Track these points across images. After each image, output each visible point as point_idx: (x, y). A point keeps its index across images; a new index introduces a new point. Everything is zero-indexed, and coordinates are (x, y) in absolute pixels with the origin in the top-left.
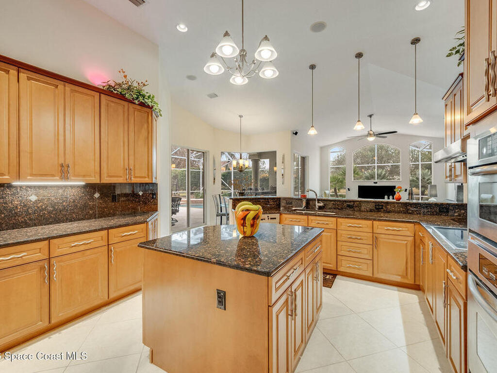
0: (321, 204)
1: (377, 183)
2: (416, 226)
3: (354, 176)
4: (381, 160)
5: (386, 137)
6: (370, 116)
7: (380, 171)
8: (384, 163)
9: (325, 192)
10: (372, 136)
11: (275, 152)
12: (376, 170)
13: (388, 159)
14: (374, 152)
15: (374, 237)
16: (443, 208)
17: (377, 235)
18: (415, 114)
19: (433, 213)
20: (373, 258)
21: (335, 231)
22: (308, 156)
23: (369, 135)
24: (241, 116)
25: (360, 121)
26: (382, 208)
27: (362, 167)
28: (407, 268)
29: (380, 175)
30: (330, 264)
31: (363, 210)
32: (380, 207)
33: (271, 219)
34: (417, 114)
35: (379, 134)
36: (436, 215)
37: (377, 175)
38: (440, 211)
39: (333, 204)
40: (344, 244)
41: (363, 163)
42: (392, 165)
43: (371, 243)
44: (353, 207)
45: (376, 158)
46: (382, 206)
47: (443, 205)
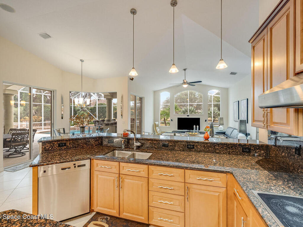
0: (139, 144)
1: (189, 116)
2: (228, 176)
3: (175, 111)
4: (191, 100)
5: (195, 85)
6: (185, 70)
7: (191, 108)
8: (193, 103)
9: (155, 123)
10: (186, 84)
11: (117, 93)
12: (188, 107)
13: (195, 101)
14: (187, 95)
15: (186, 188)
16: (246, 149)
17: (188, 185)
18: (221, 60)
19: (237, 152)
20: (185, 211)
21: (146, 179)
22: (144, 97)
23: (184, 83)
24: (82, 61)
25: (175, 65)
26: (193, 148)
27: (181, 105)
28: (219, 223)
29: (191, 110)
30: (142, 216)
31: (177, 149)
32: (192, 147)
33: (79, 166)
34: (222, 60)
35: (190, 83)
36: (240, 155)
37: (189, 110)
38: (243, 151)
39: (150, 143)
40: (156, 194)
41: (181, 103)
42: (197, 104)
43: (183, 194)
44: (168, 146)
45: (188, 100)
46: (193, 146)
47: (246, 145)
